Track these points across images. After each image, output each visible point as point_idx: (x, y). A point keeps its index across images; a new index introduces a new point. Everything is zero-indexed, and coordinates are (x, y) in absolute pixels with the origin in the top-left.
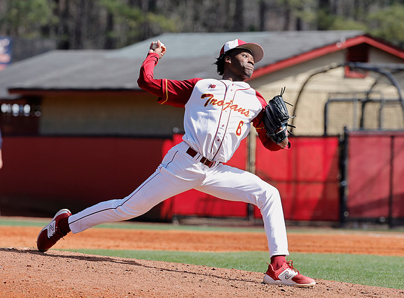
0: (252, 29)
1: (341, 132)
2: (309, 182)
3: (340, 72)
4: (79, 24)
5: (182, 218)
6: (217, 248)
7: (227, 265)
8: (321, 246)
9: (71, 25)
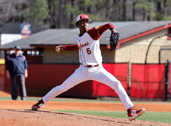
0: (130, 20)
1: (166, 62)
2: (153, 82)
3: (165, 38)
4: (59, 18)
5: (101, 97)
6: (115, 110)
7: (119, 116)
8: (158, 109)
9: (56, 18)
